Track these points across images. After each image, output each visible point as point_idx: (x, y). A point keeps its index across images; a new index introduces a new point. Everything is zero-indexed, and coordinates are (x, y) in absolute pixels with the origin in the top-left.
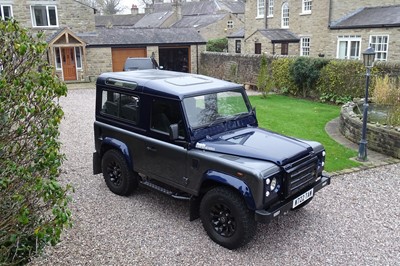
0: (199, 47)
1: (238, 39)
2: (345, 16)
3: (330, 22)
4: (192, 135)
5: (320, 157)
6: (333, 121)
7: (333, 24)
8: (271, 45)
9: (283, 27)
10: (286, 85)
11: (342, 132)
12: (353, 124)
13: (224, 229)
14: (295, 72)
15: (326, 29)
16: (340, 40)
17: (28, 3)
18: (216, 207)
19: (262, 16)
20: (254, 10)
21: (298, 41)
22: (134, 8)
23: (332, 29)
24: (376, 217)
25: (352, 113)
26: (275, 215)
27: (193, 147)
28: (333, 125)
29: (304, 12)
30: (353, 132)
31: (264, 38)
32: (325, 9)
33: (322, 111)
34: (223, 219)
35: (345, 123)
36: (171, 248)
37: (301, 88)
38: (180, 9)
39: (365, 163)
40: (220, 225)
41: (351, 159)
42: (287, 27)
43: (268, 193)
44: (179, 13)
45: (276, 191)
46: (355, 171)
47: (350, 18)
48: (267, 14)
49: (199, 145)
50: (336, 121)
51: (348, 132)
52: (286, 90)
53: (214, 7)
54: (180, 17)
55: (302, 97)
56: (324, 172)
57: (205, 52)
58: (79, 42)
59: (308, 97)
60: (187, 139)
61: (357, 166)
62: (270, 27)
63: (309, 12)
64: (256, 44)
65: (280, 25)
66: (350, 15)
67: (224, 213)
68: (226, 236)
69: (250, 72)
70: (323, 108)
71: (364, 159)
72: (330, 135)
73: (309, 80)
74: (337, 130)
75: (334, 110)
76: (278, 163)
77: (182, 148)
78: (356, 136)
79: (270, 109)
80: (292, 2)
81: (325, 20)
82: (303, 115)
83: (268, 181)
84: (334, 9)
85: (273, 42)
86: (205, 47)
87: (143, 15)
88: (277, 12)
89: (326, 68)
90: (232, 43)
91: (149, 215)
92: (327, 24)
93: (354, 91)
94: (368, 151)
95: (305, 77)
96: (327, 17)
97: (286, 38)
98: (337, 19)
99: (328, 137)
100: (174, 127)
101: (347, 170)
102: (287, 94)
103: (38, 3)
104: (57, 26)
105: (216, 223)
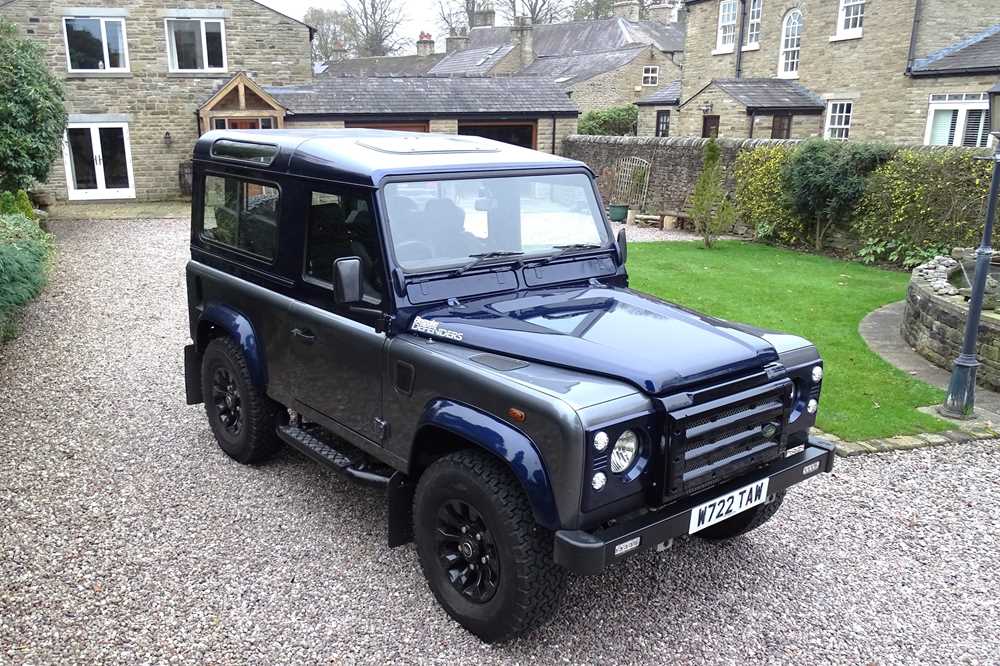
0: (560, 123)
1: (665, 109)
2: (957, 43)
3: (911, 59)
4: (403, 293)
5: (803, 384)
6: (886, 309)
7: (921, 64)
8: (744, 119)
9: (783, 74)
10: (769, 216)
11: (909, 338)
12: (941, 315)
13: (472, 577)
14: (796, 180)
15: (900, 76)
16: (935, 106)
17: (161, 12)
18: (450, 508)
19: (730, 47)
20: (708, 32)
21: (818, 111)
22: (425, 41)
23: (916, 76)
24: (977, 584)
25: (942, 283)
26: (621, 549)
27: (404, 328)
28: (885, 320)
29: (842, 33)
30: (940, 336)
31: (728, 102)
32: (903, 23)
33: (860, 282)
34: (467, 548)
35: (920, 310)
36: (314, 619)
37: (810, 227)
38: (529, 40)
39: (963, 425)
40: (460, 564)
41: (923, 410)
42: (792, 75)
43: (599, 480)
44: (528, 48)
45: (634, 474)
46: (929, 445)
47: (972, 48)
48: (741, 42)
49: (421, 324)
50: (896, 309)
51: (924, 338)
52: (768, 229)
53: (615, 37)
54: (529, 59)
55: (811, 248)
56: (814, 434)
57: (575, 136)
58: (270, 107)
59: (829, 250)
60: (388, 304)
61: (938, 430)
62: (746, 74)
63: (856, 32)
64: (706, 119)
65: (774, 70)
66: (972, 40)
67: (472, 532)
68: (474, 600)
69: (681, 186)
70: (865, 277)
71: (964, 412)
72: (872, 345)
73: (834, 202)
74: (896, 330)
75: (895, 283)
76: (647, 390)
77: (371, 331)
78: (946, 348)
79: (713, 274)
80: (810, 8)
81: (898, 52)
82: (803, 292)
83: (601, 441)
84: (928, 24)
85: (752, 112)
86: (575, 123)
87: (441, 56)
88: (770, 35)
89: (886, 172)
90: (648, 118)
91: (292, 519)
92: (903, 63)
93: (961, 233)
94: (979, 393)
95: (822, 194)
96: (907, 44)
97: (787, 101)
98: (934, 49)
99: (864, 348)
100: (349, 265)
101: (906, 441)
102: (771, 240)
103: (182, 13)
104: (224, 69)
105: (451, 557)
